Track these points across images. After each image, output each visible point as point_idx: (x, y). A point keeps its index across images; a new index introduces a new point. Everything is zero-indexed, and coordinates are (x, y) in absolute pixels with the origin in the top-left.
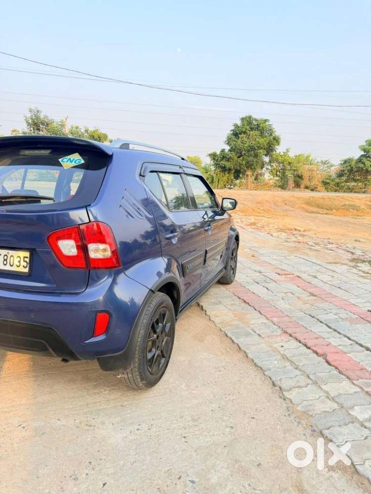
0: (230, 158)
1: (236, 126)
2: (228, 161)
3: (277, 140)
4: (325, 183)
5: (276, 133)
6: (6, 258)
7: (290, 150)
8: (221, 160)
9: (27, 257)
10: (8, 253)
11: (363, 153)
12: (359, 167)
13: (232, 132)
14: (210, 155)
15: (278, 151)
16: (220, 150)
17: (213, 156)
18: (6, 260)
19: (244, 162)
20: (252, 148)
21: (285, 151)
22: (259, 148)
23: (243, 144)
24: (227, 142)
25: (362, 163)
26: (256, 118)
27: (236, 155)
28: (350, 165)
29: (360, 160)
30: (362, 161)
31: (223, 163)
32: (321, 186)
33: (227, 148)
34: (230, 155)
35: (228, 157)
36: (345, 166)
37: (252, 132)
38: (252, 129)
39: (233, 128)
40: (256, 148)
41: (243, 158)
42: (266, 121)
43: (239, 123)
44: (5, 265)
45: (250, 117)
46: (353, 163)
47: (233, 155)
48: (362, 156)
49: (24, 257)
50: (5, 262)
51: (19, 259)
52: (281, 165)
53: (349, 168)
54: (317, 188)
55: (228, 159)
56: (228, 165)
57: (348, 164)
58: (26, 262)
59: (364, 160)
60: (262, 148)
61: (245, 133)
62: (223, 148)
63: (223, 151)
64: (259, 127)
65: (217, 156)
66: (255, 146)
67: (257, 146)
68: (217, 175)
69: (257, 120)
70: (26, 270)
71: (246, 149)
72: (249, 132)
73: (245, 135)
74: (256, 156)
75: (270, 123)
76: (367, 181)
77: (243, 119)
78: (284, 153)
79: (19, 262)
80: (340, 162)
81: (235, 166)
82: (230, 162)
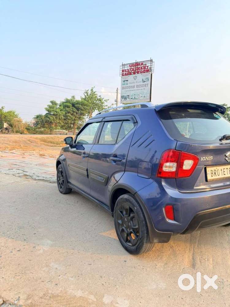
4: (28, 129)
7: (4, 107)
11: (47, 112)
12: (47, 120)
25: (48, 118)
28: (42, 119)
29: (46, 116)
30: (48, 117)
32: (26, 131)
36: (38, 119)
46: (43, 118)
48: (47, 113)
53: (41, 120)
54: (24, 132)
57: (41, 118)
59: (49, 116)
76: (51, 127)
80: (34, 117)
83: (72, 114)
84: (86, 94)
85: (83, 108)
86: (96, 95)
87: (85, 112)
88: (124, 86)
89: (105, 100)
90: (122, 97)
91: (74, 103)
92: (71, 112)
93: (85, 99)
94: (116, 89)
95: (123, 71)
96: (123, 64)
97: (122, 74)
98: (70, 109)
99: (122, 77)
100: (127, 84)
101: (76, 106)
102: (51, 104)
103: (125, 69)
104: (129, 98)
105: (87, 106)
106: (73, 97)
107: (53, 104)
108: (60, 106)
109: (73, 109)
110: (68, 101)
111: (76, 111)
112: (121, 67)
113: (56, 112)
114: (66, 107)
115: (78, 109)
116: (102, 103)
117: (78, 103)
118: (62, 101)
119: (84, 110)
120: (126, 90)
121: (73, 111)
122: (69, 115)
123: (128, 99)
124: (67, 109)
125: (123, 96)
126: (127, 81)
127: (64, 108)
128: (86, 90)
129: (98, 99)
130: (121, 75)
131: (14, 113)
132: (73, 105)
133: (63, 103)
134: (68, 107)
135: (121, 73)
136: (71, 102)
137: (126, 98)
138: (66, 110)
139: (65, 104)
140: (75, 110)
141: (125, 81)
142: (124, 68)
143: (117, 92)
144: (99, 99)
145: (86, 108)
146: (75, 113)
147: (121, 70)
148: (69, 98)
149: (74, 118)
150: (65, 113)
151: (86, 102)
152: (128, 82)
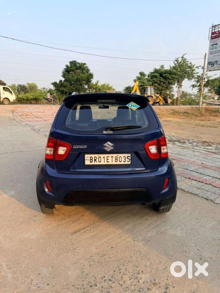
0: (66, 85)
1: (67, 66)
2: (65, 87)
3: (91, 76)
5: (90, 72)
6: (116, 158)
7: (99, 81)
8: (60, 87)
9: (129, 157)
10: (118, 155)
13: (65, 70)
14: (53, 84)
15: (92, 82)
16: (59, 81)
17: (55, 84)
18: (117, 159)
19: (74, 89)
20: (78, 80)
21: (96, 82)
22: (83, 80)
23: (73, 77)
24: (63, 76)
26: (79, 62)
27: (69, 84)
28: (130, 90)
31: (62, 89)
33: (63, 79)
34: (66, 84)
35: (65, 85)
36: (127, 91)
37: (77, 71)
38: (77, 69)
39: (65, 67)
40: (81, 80)
41: (73, 86)
42: (84, 64)
43: (69, 65)
44: (116, 162)
45: (75, 61)
47: (67, 84)
49: (128, 157)
50: (116, 160)
51: (124, 158)
52: (94, 90)
55: (65, 86)
56: (65, 90)
58: (129, 159)
60: (84, 80)
61: (73, 71)
62: (60, 80)
63: (61, 81)
64: (81, 68)
65: (58, 84)
66: (80, 79)
67: (81, 79)
68: (58, 96)
69: (79, 64)
70: (130, 163)
71: (75, 81)
72: (75, 70)
73: (73, 72)
74: (81, 85)
75: (87, 66)
77: (71, 63)
78: (96, 83)
79: (125, 159)
80: (124, 89)
81: (69, 91)
82: (66, 88)
83: (159, 85)
84: (176, 63)
85: (170, 78)
86: (187, 63)
87: (172, 81)
88: (212, 51)
89: (196, 67)
90: (209, 63)
91: (163, 72)
92: (158, 81)
93: (174, 68)
94: (205, 55)
95: (213, 33)
96: (214, 25)
97: (212, 37)
98: (157, 79)
99: (210, 41)
100: (216, 48)
101: (164, 75)
102: (139, 75)
103: (216, 31)
104: (217, 64)
105: (175, 75)
106: (162, 66)
107: (141, 76)
108: (148, 76)
109: (160, 79)
110: (156, 71)
111: (164, 80)
112: (211, 30)
113: (143, 83)
114: (154, 78)
115: (165, 78)
116: (193, 70)
117: (166, 72)
118: (151, 71)
119: (172, 79)
120: (215, 55)
121: (160, 81)
122: (155, 85)
123: (215, 65)
124: (155, 79)
125: (211, 62)
126: (217, 44)
127: (151, 78)
128: (177, 58)
129: (188, 67)
130: (210, 39)
131: (108, 86)
132: (161, 75)
133: (152, 73)
134: (156, 77)
135: (210, 36)
136: (159, 72)
137: (214, 64)
138: (153, 80)
139: (153, 74)
140: (162, 79)
141: (214, 45)
142: (215, 29)
143: (205, 58)
144: (190, 66)
145: (174, 77)
146: (162, 83)
147: (211, 32)
148: (158, 68)
149: (161, 88)
150: (152, 84)
151: (174, 71)
152: (218, 46)
